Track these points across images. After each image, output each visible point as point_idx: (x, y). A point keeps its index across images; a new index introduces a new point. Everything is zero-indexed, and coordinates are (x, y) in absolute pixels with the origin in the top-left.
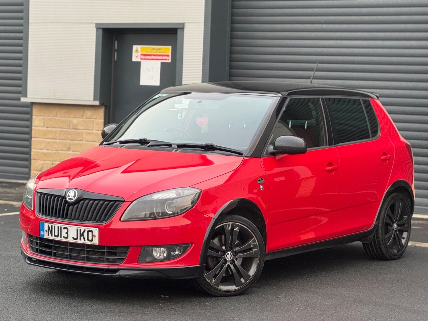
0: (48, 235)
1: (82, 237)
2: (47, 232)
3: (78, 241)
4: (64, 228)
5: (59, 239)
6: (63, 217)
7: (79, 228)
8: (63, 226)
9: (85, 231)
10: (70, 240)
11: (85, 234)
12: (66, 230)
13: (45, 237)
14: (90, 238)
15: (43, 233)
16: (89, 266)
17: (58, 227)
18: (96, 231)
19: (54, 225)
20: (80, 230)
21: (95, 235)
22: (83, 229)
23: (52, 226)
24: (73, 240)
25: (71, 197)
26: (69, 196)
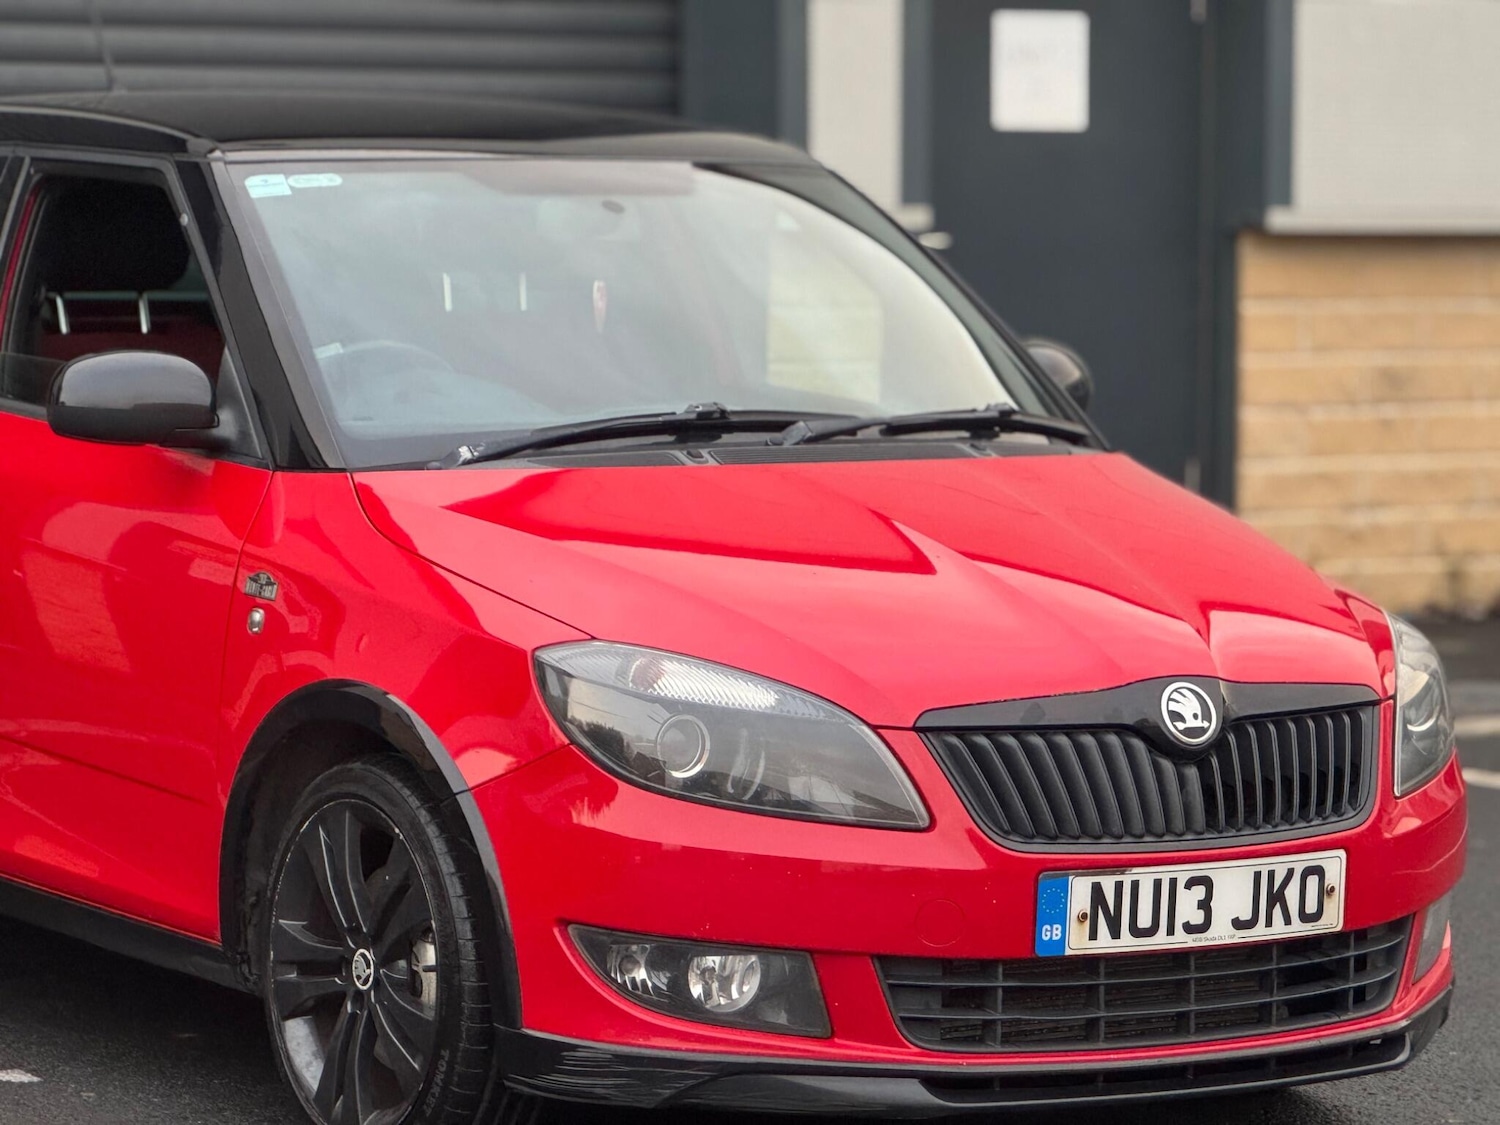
0: (1093, 936)
1: (1277, 911)
2: (1088, 922)
3: (1259, 933)
4: (1191, 883)
5: (1160, 941)
7: (1264, 865)
8: (1183, 873)
9: (1291, 872)
10: (1221, 933)
11: (1292, 894)
12: (1199, 892)
13: (1068, 952)
14: (1311, 907)
15: (1059, 932)
17: (1158, 884)
18: (1335, 865)
19: (1135, 878)
20: (1271, 874)
21: (1333, 887)
22: (1280, 865)
23: (1119, 886)
24: (1233, 931)
25: (1191, 723)
26: (1181, 718)
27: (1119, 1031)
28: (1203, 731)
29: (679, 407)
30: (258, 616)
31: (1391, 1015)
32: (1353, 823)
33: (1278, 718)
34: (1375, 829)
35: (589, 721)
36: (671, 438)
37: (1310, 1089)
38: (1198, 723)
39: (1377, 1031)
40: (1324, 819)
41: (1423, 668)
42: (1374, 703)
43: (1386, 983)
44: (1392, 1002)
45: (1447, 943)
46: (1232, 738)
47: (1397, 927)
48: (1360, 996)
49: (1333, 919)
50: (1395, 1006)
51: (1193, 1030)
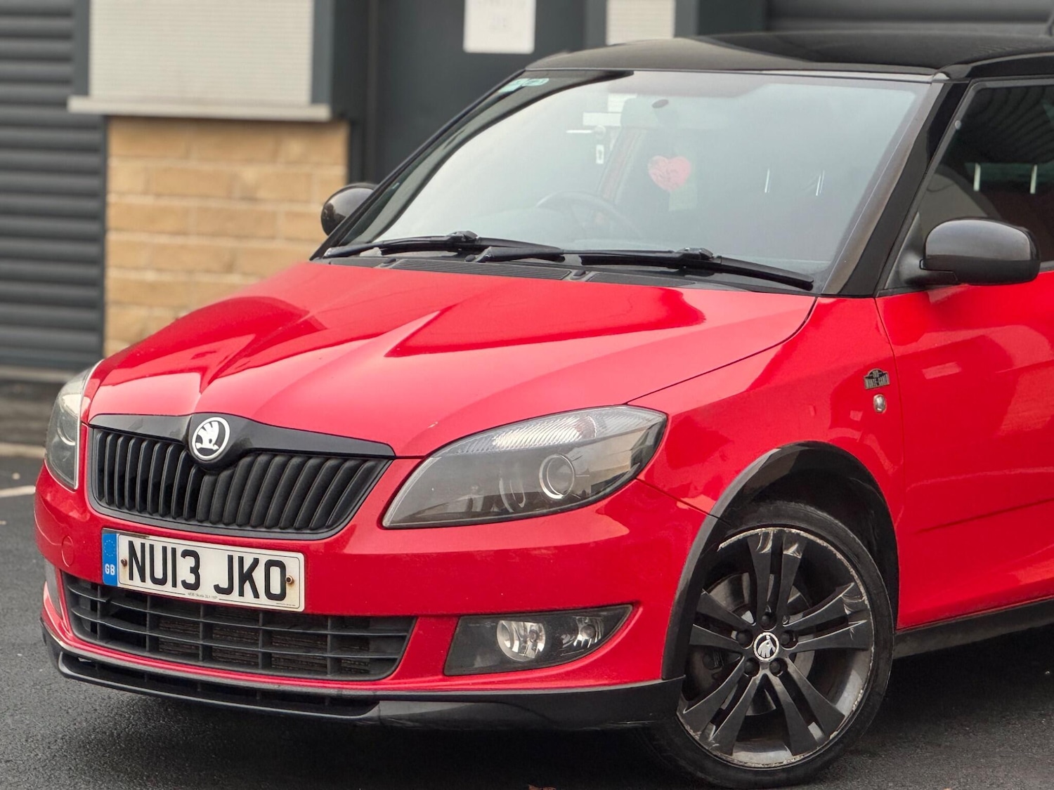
0: (131, 578)
1: (247, 586)
2: (128, 567)
3: (234, 599)
4: (186, 554)
5: (167, 590)
6: (179, 514)
7: (237, 552)
8: (181, 546)
9: (256, 562)
10: (206, 594)
11: (259, 575)
12: (190, 561)
13: (119, 585)
14: (276, 589)
15: (113, 570)
16: (275, 687)
17: (164, 549)
18: (293, 563)
20: (241, 559)
21: (293, 579)
22: (249, 555)
23: (143, 545)
24: (215, 594)
25: (206, 445)
26: (201, 441)
28: (212, 452)
38: (210, 446)
51: (201, 658)
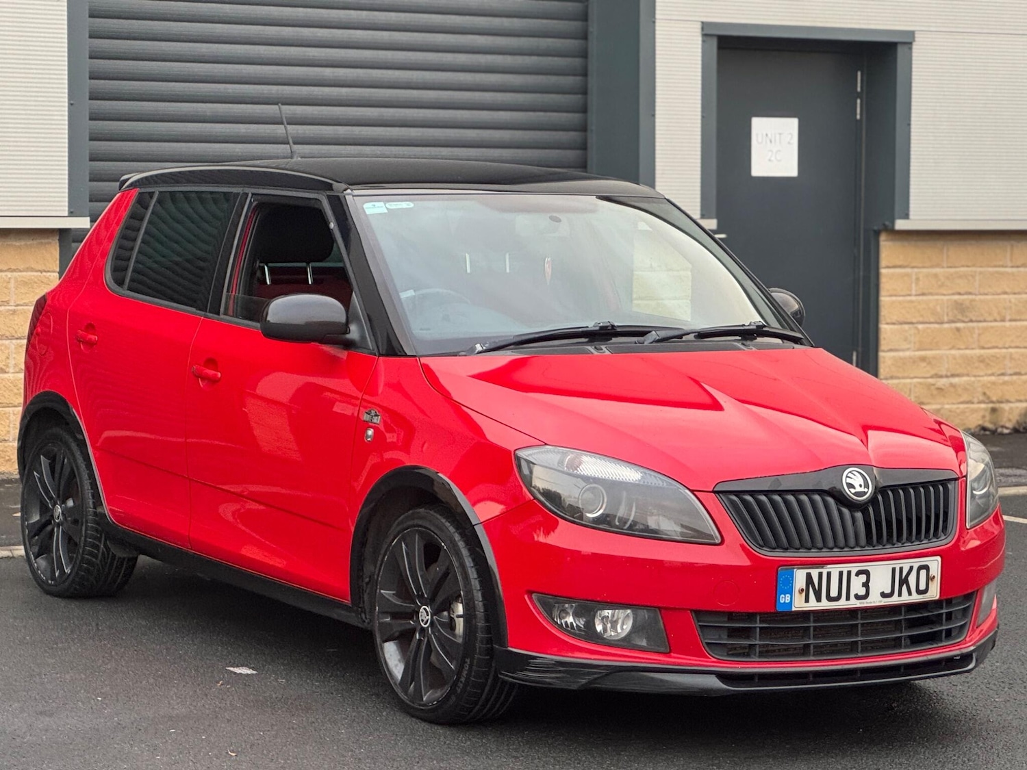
0: (807, 600)
1: (904, 588)
2: (804, 594)
3: (895, 600)
4: (858, 573)
5: (842, 604)
7: (897, 564)
8: (855, 567)
9: (911, 568)
10: (875, 600)
11: (912, 580)
12: (863, 578)
13: (794, 609)
14: (922, 587)
15: (789, 599)
17: (841, 574)
18: (935, 564)
19: (829, 570)
20: (901, 569)
21: (934, 577)
22: (906, 564)
23: (820, 575)
24: (881, 598)
25: (858, 489)
26: (853, 487)
27: (820, 651)
28: (865, 493)
29: (591, 324)
30: (370, 432)
31: (966, 644)
32: (945, 542)
33: (904, 487)
34: (956, 545)
35: (544, 487)
36: (587, 340)
37: (922, 682)
38: (862, 489)
39: (958, 652)
40: (929, 540)
41: (981, 461)
42: (956, 479)
43: (962, 627)
44: (966, 637)
45: (994, 606)
46: (880, 497)
47: (968, 597)
48: (949, 633)
49: (934, 593)
50: (968, 639)
51: (860, 649)
